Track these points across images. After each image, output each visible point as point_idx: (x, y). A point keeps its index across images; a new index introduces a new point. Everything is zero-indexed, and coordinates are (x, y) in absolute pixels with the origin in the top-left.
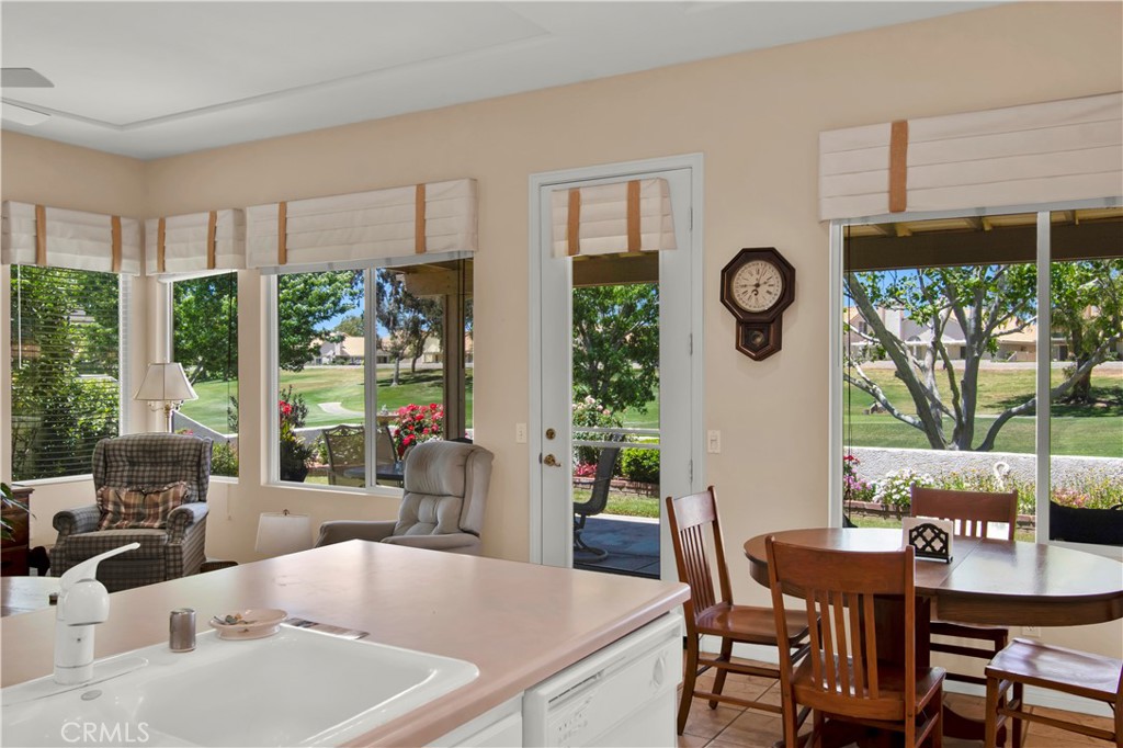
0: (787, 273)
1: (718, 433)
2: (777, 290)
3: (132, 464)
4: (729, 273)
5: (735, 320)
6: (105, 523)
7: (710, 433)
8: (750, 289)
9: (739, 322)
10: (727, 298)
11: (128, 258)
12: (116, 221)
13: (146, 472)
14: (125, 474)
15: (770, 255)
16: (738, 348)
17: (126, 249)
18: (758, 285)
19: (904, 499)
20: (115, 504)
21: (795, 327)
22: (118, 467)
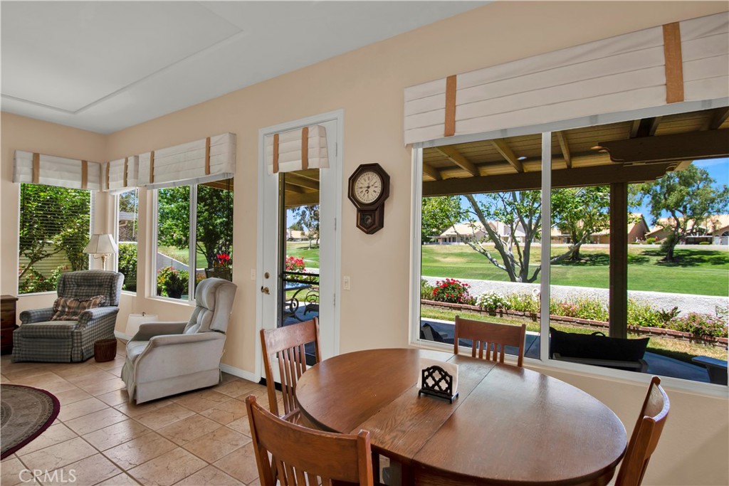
0: (385, 179)
1: (349, 278)
2: (379, 190)
3: (78, 286)
4: (353, 179)
5: (356, 209)
6: (55, 317)
7: (345, 277)
8: (364, 190)
9: (359, 211)
10: (352, 196)
11: (91, 182)
12: (85, 164)
13: (84, 290)
14: (74, 291)
15: (375, 168)
16: (357, 226)
17: (89, 177)
18: (368, 187)
19: (489, 305)
20: (63, 307)
21: (391, 213)
22: (70, 287)
